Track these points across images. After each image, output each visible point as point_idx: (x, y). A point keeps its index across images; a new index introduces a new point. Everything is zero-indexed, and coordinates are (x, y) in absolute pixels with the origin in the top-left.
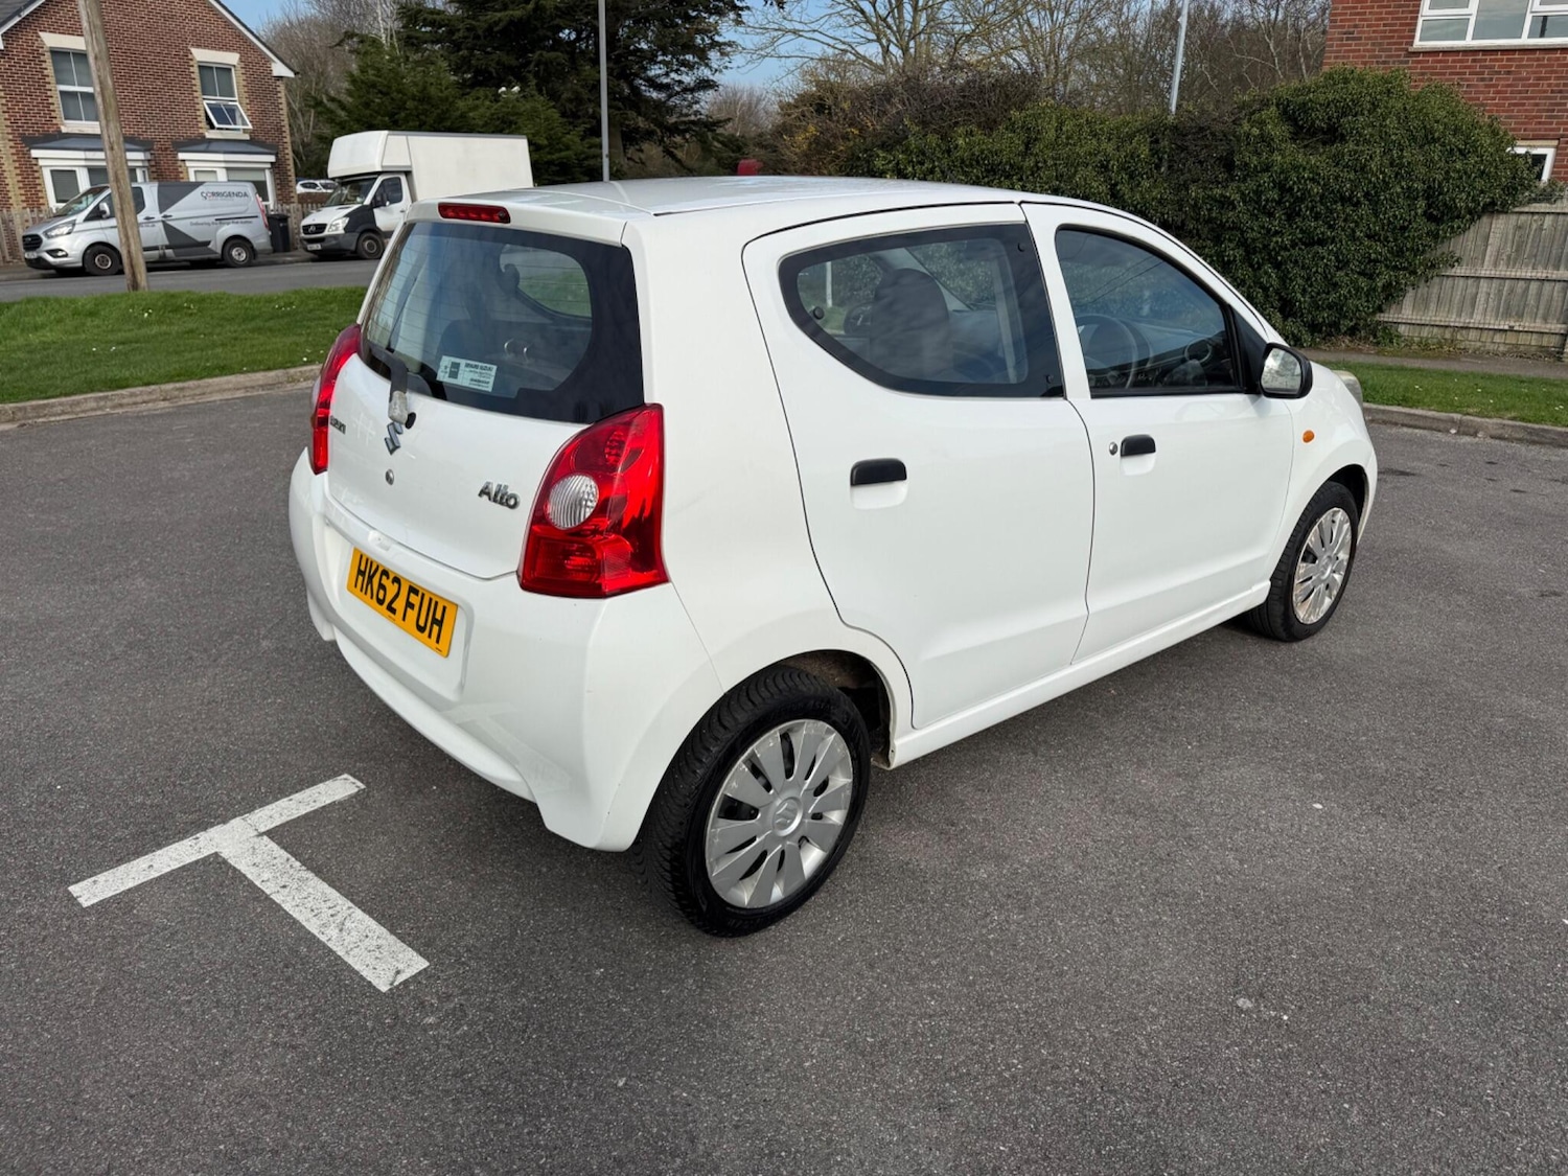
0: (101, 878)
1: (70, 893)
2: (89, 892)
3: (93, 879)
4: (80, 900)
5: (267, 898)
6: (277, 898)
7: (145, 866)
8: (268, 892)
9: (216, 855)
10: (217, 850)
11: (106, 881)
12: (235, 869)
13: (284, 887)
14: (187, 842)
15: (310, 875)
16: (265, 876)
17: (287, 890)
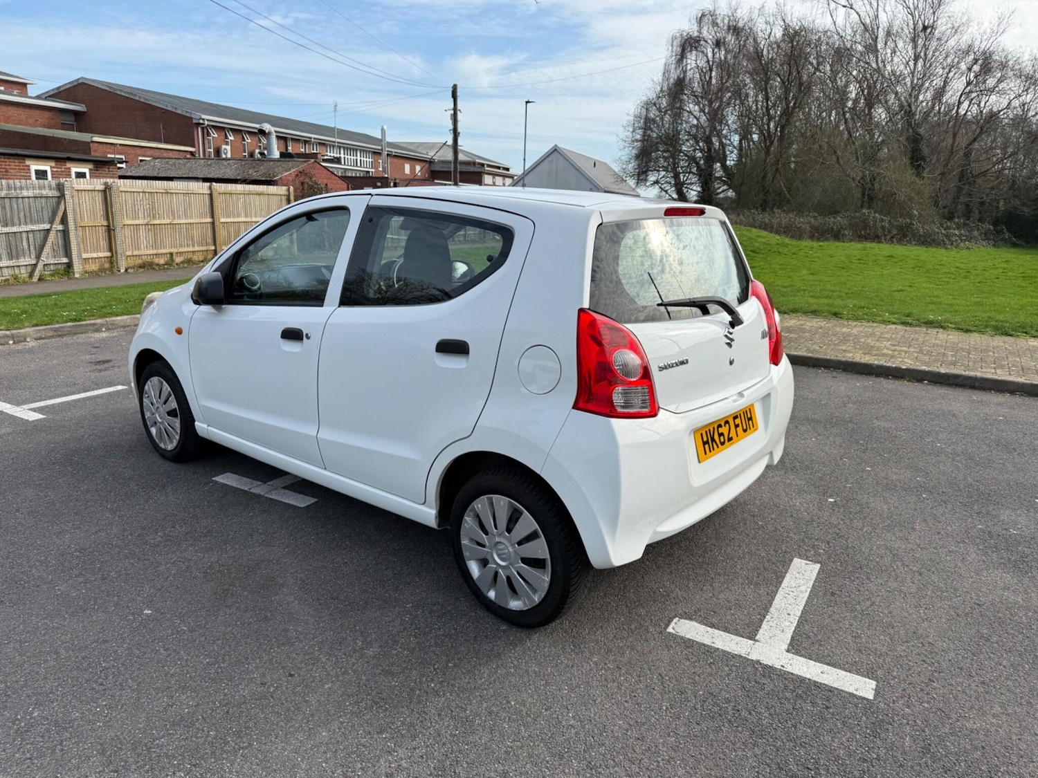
0: (851, 690)
1: (875, 696)
2: (864, 687)
3: (855, 693)
4: (874, 687)
5: (801, 617)
6: (799, 614)
7: (824, 675)
8: (797, 618)
9: (788, 651)
10: (785, 652)
11: (851, 685)
12: (792, 637)
13: (789, 614)
14: (789, 669)
15: (772, 610)
16: (787, 623)
17: (790, 613)
